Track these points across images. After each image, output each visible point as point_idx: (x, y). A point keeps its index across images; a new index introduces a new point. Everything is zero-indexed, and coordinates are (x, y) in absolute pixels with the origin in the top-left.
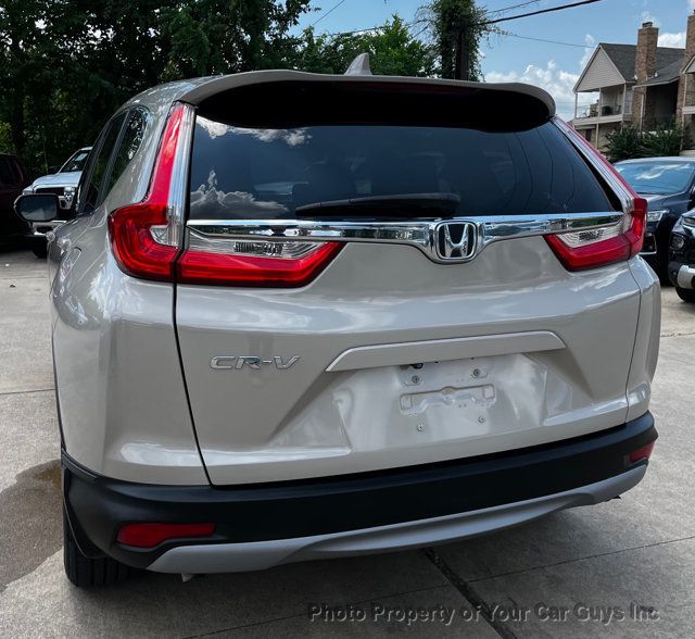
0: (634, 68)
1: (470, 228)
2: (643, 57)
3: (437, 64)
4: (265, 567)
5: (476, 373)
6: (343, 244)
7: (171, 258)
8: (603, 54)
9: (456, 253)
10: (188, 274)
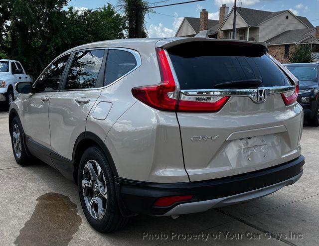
0: (199, 28)
1: (264, 91)
2: (203, 23)
3: (127, 25)
4: (205, 210)
5: (262, 140)
6: (230, 97)
7: (175, 103)
8: (186, 22)
9: (261, 99)
10: (181, 108)
